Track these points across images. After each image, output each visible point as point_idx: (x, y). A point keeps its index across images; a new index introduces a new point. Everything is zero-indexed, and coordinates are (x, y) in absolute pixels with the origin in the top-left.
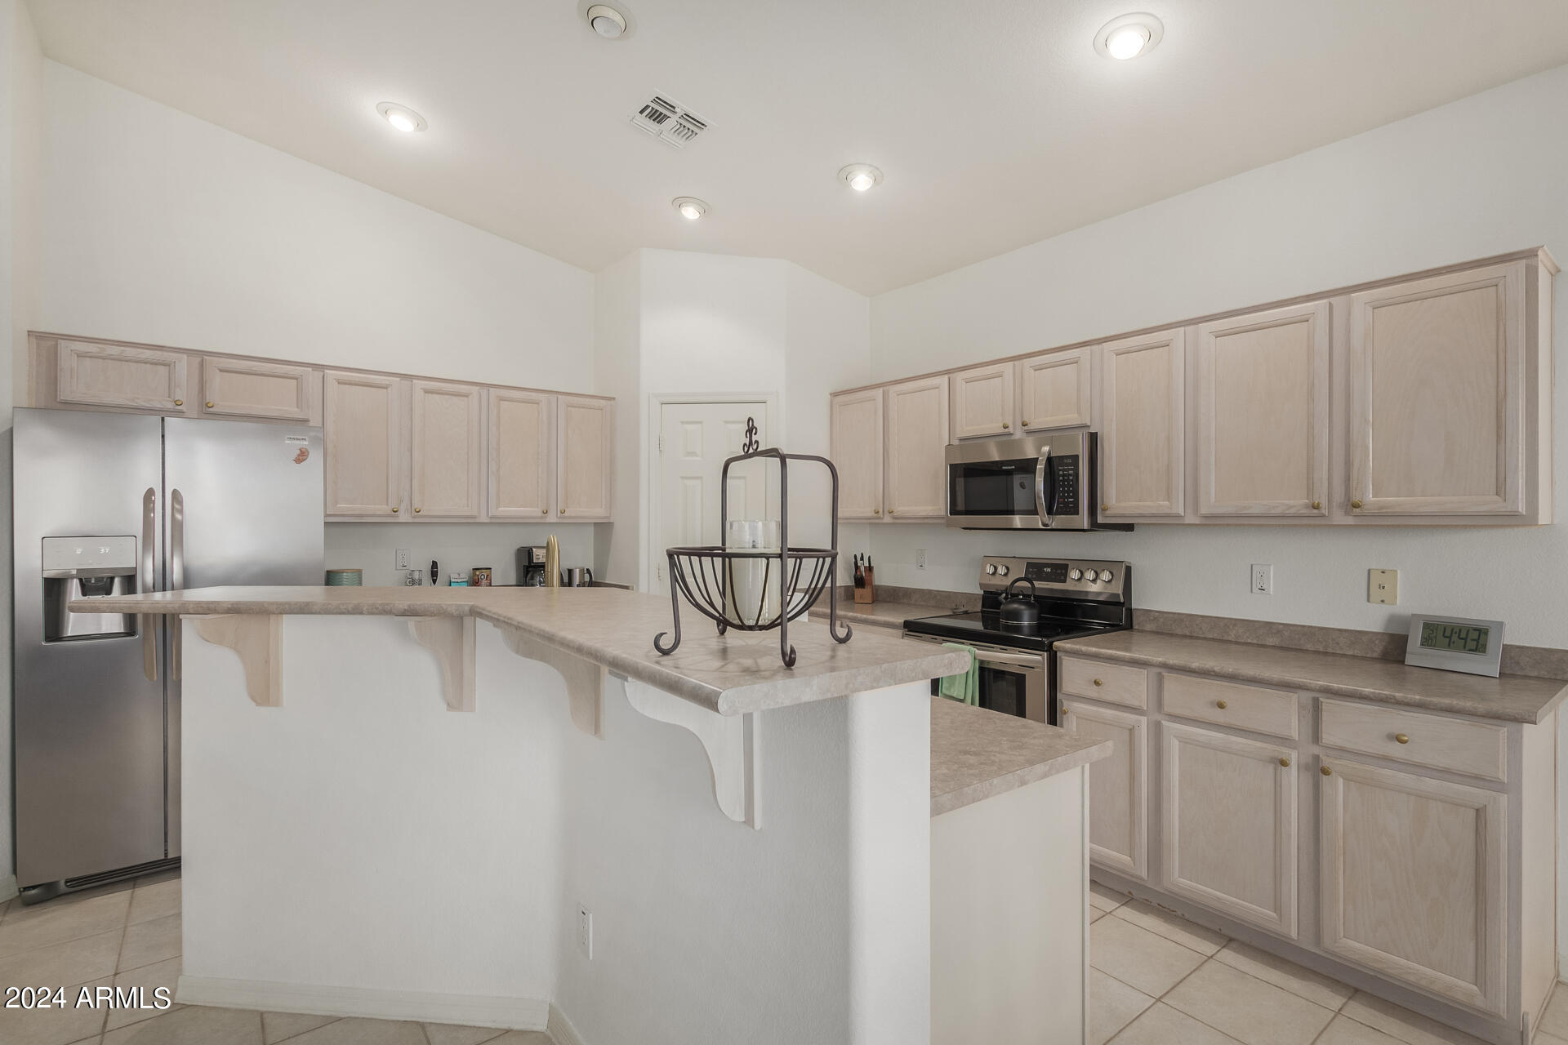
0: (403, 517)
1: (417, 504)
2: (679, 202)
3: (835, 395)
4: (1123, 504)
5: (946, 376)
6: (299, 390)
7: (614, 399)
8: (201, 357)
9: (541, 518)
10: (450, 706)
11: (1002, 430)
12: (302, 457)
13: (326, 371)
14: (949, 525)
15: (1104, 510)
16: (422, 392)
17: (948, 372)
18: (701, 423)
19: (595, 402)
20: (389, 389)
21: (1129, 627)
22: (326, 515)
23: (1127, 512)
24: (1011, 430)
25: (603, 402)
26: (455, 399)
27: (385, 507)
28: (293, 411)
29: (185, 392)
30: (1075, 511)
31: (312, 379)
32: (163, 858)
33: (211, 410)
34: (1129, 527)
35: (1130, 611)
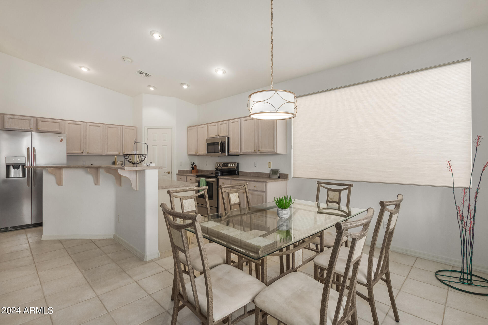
0: (84, 154)
1: (87, 151)
2: (149, 86)
3: (188, 127)
4: (233, 151)
5: (207, 125)
6: (59, 125)
7: (137, 127)
8: (36, 118)
9: (118, 154)
10: (95, 184)
11: (215, 136)
12: (62, 140)
13: (66, 121)
14: (207, 155)
15: (230, 152)
16: (89, 126)
17: (208, 124)
18: (157, 133)
19: (132, 128)
20: (81, 125)
21: (238, 174)
22: (67, 153)
23: (233, 152)
24: (217, 136)
25: (134, 128)
26: (97, 127)
27: (80, 152)
28: (57, 130)
29: (33, 126)
30: (225, 152)
31: (63, 123)
32: (31, 223)
33: (39, 130)
34: (238, 155)
35: (238, 172)
